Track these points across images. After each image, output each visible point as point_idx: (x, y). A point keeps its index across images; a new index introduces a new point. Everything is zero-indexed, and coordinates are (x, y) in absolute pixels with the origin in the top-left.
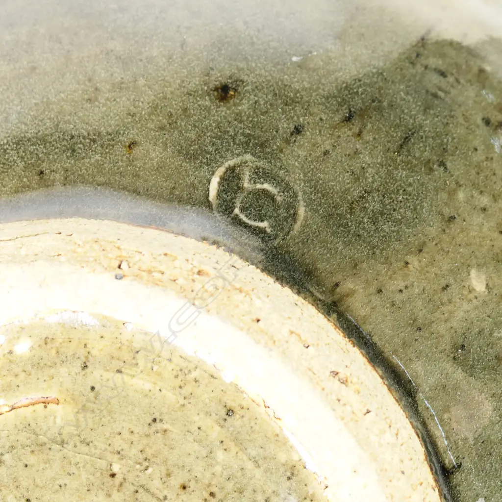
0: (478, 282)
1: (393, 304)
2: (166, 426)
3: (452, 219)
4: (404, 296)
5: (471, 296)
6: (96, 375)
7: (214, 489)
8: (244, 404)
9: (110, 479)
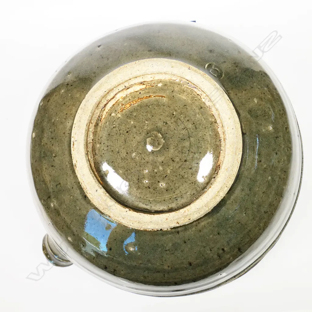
0: (256, 101)
1: (238, 98)
2: (187, 107)
3: (252, 87)
4: (241, 97)
5: (254, 102)
6: (174, 94)
7: (194, 122)
8: (205, 107)
9: (172, 115)
